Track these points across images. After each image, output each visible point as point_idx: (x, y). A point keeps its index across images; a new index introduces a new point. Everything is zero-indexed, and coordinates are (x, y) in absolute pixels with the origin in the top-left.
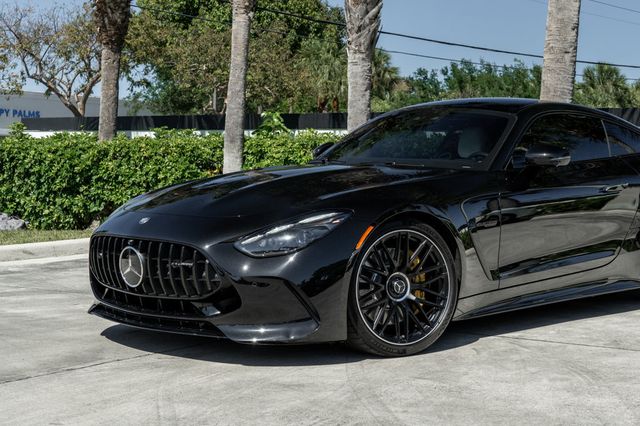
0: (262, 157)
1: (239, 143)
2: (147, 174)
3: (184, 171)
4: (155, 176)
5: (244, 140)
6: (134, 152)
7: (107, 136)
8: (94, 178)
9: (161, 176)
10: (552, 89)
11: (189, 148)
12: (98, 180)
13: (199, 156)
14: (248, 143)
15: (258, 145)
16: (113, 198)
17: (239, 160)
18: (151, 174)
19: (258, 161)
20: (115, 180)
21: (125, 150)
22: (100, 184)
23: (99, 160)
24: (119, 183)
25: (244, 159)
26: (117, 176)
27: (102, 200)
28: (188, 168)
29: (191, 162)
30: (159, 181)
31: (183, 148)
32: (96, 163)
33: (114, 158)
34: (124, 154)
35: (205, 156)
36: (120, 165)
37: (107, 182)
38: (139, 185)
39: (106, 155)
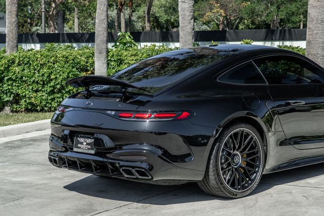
0: (121, 63)
1: (105, 54)
2: (43, 75)
3: (69, 73)
4: (49, 76)
5: (108, 52)
6: (33, 61)
7: (12, 49)
8: (6, 78)
9: (53, 77)
10: (315, 19)
11: (71, 58)
12: (8, 80)
13: (79, 63)
14: (111, 54)
15: (118, 55)
16: (20, 92)
17: (105, 65)
18: (46, 75)
19: (119, 66)
20: (21, 80)
21: (27, 60)
22: (10, 83)
23: (9, 66)
24: (22, 82)
25: (108, 64)
26: (22, 78)
27: (12, 93)
28: (71, 71)
29: (73, 67)
30: (52, 80)
31: (67, 58)
32: (7, 69)
33: (19, 65)
34: (26, 62)
35: (82, 63)
36: (24, 70)
37: (15, 81)
38: (37, 83)
39: (13, 62)
